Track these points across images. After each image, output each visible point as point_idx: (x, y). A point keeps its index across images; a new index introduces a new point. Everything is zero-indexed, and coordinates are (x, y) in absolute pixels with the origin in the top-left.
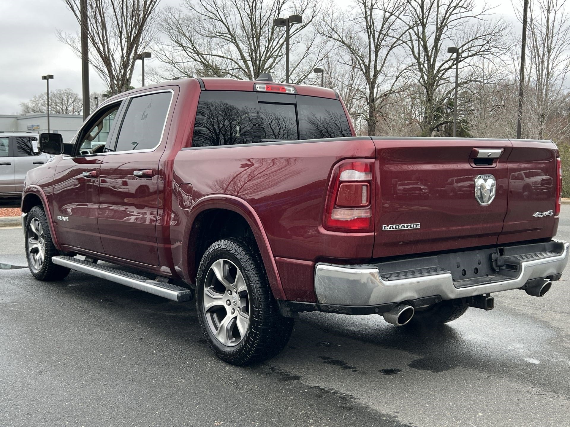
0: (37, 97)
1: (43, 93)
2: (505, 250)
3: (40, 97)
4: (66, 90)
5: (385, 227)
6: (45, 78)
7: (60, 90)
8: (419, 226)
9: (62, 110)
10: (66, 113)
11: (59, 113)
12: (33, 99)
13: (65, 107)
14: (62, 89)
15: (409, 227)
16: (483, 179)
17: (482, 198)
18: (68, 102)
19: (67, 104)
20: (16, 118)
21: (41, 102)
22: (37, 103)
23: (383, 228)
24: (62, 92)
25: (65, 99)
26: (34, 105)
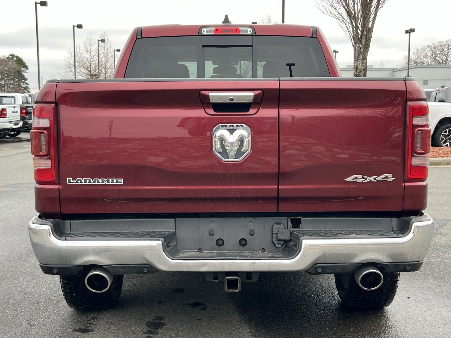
0: (420, 49)
1: (425, 46)
2: (302, 222)
3: (422, 49)
4: (447, 42)
5: (69, 180)
6: (407, 32)
7: (441, 42)
8: (122, 181)
9: (442, 60)
10: (446, 63)
11: (439, 64)
12: (416, 52)
13: (445, 58)
14: (443, 41)
15: (106, 183)
16: (227, 129)
17: (225, 153)
18: (448, 53)
19: (447, 54)
20: (393, 70)
21: (422, 54)
22: (419, 55)
23: (68, 181)
24: (444, 43)
25: (446, 50)
26: (416, 57)
